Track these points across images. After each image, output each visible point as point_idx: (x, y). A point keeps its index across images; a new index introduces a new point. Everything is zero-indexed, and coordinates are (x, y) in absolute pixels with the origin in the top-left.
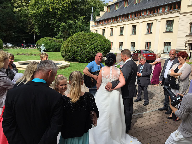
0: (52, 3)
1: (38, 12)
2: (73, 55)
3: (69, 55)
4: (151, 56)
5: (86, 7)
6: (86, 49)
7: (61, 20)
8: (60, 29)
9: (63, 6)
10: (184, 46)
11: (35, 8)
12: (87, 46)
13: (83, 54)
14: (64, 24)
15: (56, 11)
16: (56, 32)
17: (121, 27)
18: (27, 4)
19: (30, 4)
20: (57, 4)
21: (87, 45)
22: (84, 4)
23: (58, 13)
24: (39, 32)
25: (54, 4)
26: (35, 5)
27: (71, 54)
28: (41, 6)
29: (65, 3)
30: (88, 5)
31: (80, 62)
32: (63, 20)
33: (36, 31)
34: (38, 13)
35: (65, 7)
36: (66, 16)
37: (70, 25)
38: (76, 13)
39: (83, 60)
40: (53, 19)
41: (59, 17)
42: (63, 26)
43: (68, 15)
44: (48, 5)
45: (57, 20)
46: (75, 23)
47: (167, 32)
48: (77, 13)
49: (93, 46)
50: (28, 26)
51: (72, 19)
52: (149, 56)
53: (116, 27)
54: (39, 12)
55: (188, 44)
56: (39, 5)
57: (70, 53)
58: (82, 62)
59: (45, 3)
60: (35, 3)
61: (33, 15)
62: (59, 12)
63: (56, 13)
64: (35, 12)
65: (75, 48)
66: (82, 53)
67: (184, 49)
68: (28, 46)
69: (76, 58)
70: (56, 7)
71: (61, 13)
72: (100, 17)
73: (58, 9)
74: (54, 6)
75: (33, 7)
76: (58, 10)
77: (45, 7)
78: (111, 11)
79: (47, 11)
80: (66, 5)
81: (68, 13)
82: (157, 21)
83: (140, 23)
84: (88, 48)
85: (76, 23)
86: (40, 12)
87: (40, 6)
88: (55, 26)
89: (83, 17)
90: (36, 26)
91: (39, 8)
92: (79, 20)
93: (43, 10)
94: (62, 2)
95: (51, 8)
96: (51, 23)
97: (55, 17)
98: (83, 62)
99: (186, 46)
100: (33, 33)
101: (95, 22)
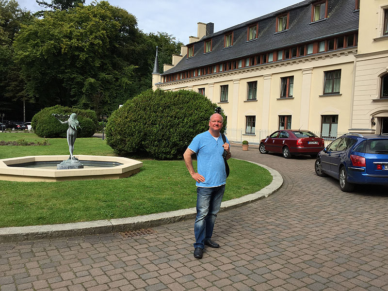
0: (65, 36)
1: (35, 53)
2: (141, 141)
3: (131, 143)
4: (313, 143)
5: (139, 48)
6: (172, 127)
7: (86, 73)
8: (84, 90)
9: (92, 44)
10: (371, 123)
11: (28, 46)
12: (175, 119)
13: (167, 139)
14: (92, 80)
15: (76, 53)
16: (74, 96)
17: (221, 86)
18: (9, 38)
19: (18, 38)
20: (78, 40)
21: (175, 117)
22: (134, 41)
23: (81, 56)
24: (35, 97)
25: (70, 39)
26: (28, 40)
27: (136, 139)
28: (43, 42)
29: (96, 37)
30: (143, 45)
31: (158, 158)
32: (90, 72)
33: (28, 95)
34: (35, 57)
35: (96, 45)
36: (97, 65)
37: (106, 82)
38: (117, 59)
39: (165, 153)
40: (69, 70)
41: (82, 67)
42: (91, 84)
43: (102, 62)
44: (58, 40)
45: (77, 72)
46: (117, 79)
47: (325, 94)
48: (120, 60)
49: (190, 120)
50: (10, 83)
51: (110, 70)
52: (310, 143)
53: (210, 86)
54: (38, 54)
55: (378, 117)
56: (38, 40)
57: (133, 136)
58: (162, 157)
59: (53, 35)
60: (29, 35)
61: (22, 61)
62: (83, 56)
63: (75, 58)
64: (28, 53)
65: (145, 124)
66: (163, 136)
67: (370, 128)
68: (10, 127)
69: (147, 150)
70: (76, 45)
71: (86, 58)
72: (173, 65)
73: (80, 49)
74: (73, 43)
75: (24, 43)
76: (80, 51)
77: (52, 44)
78: (195, 54)
79: (57, 52)
80: (97, 41)
81: (101, 58)
82: (304, 73)
83: (265, 78)
84: (178, 124)
85: (119, 79)
86: (41, 54)
87: (41, 42)
88: (71, 85)
89: (133, 67)
90: (28, 84)
91: (38, 46)
92: (124, 74)
93: (48, 51)
94: (89, 35)
95: (65, 47)
96: (64, 78)
97: (72, 65)
98: (166, 159)
99: (373, 124)
100: (20, 98)
101: (162, 76)
